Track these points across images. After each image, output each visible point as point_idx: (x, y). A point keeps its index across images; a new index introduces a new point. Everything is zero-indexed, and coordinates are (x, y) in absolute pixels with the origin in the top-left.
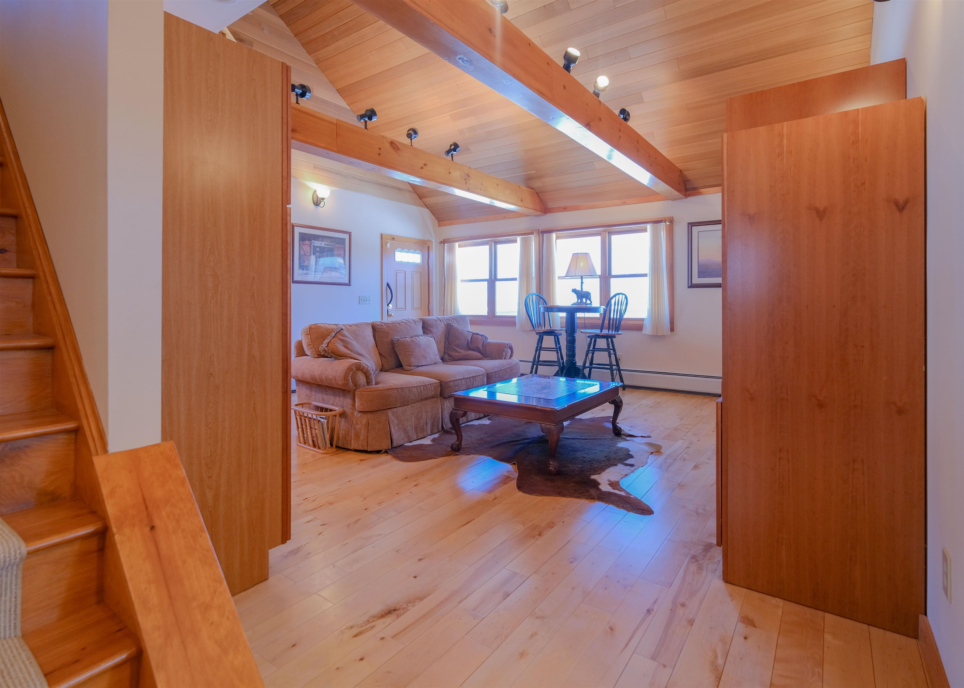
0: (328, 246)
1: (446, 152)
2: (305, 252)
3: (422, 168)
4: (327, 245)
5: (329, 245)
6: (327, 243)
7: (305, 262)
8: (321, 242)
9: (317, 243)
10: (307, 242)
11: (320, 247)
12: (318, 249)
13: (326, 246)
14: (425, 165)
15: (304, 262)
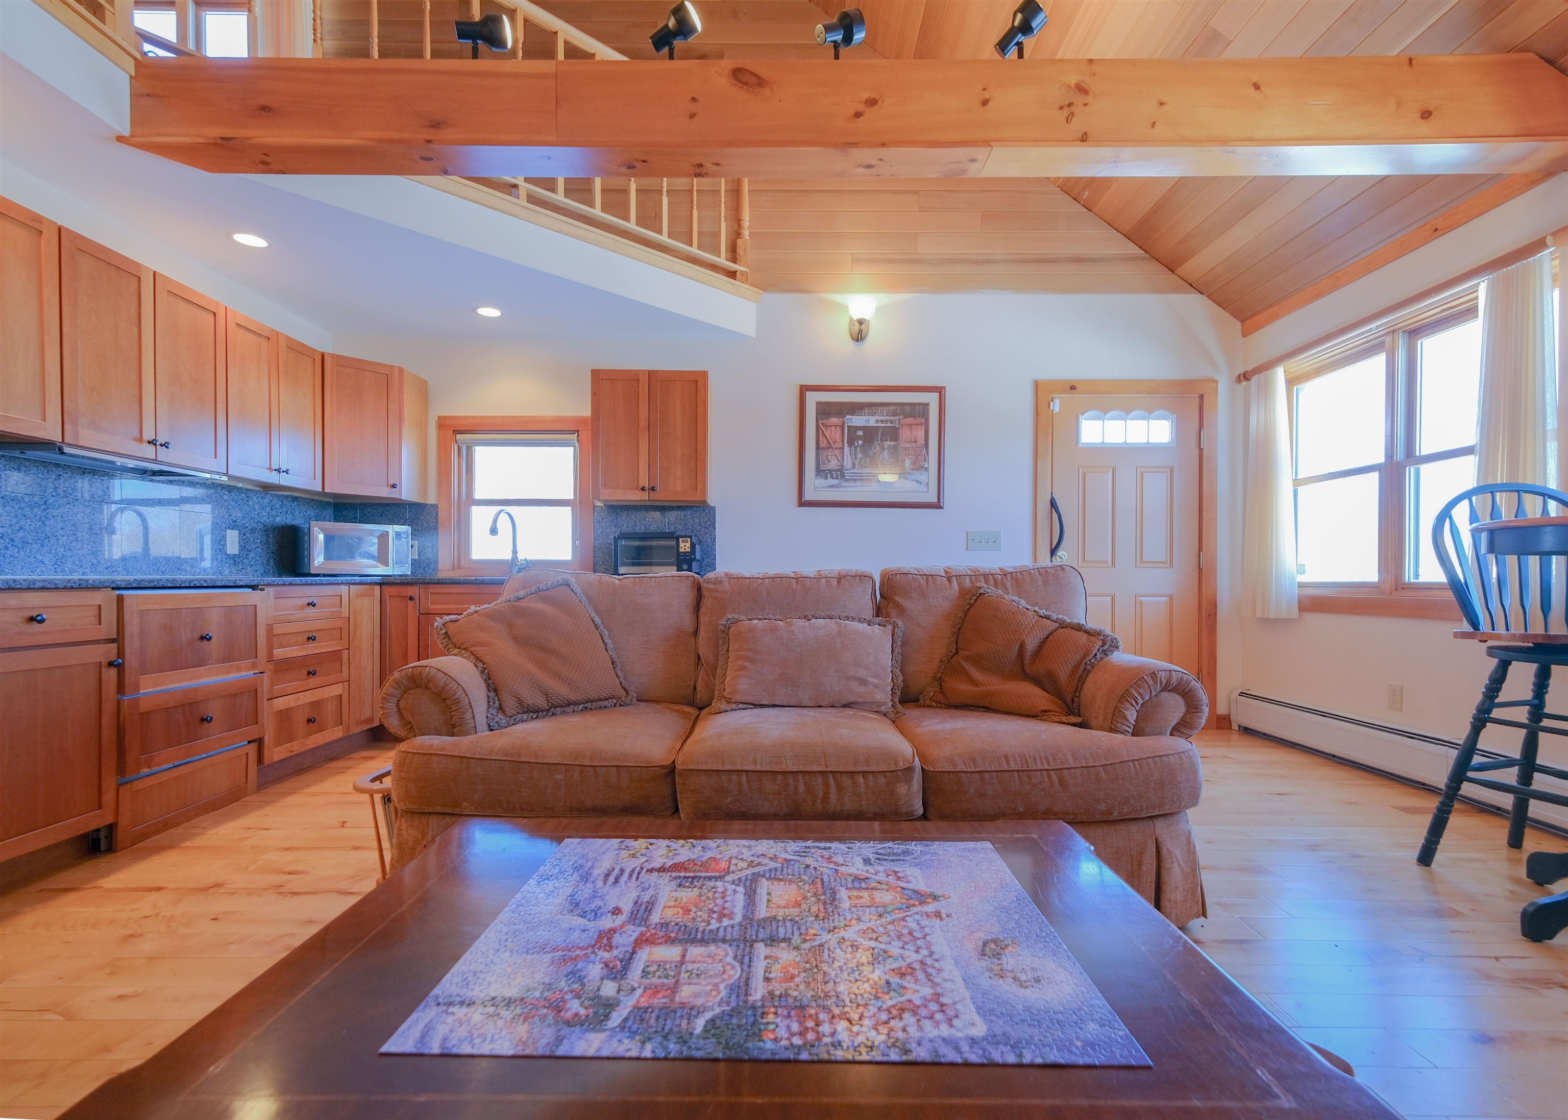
0: (884, 425)
1: (995, 46)
2: (829, 442)
3: (858, 115)
4: (882, 421)
5: (886, 421)
6: (881, 418)
7: (829, 461)
8: (866, 418)
9: (857, 420)
10: (834, 420)
11: (865, 429)
12: (860, 433)
13: (880, 424)
14: (872, 102)
15: (827, 462)
